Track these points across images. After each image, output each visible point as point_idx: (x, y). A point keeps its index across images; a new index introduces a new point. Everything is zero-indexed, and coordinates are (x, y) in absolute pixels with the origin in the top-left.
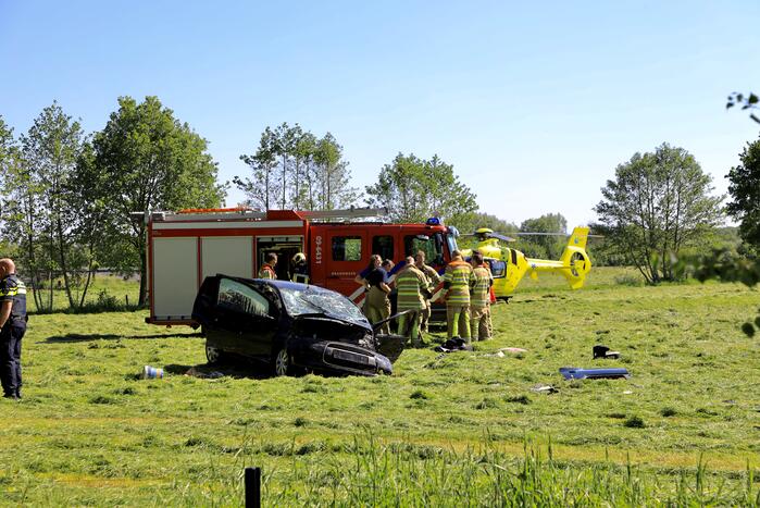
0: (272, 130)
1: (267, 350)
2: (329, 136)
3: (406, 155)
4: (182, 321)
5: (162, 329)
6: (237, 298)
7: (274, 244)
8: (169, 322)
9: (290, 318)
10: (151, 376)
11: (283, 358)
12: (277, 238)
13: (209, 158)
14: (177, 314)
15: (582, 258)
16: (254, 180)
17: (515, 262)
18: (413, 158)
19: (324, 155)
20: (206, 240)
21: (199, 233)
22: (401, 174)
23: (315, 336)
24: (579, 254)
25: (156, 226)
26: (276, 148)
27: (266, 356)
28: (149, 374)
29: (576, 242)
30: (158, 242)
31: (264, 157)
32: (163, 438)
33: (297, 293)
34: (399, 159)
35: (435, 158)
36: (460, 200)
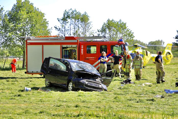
0: (67, 11)
1: (65, 82)
2: (86, 13)
3: (111, 20)
4: (37, 73)
5: (30, 75)
6: (56, 65)
7: (68, 48)
8: (32, 73)
9: (73, 72)
10: (27, 90)
11: (71, 85)
12: (68, 46)
13: (46, 20)
14: (35, 71)
15: (170, 54)
16: (61, 27)
17: (147, 55)
18: (113, 20)
19: (84, 19)
20: (45, 46)
21: (42, 44)
22: (109, 25)
23: (81, 78)
24: (169, 52)
25: (28, 41)
26: (68, 17)
27: (65, 84)
28: (26, 90)
29: (168, 48)
30: (29, 47)
31: (64, 19)
32: (31, 111)
33: (75, 64)
34: (108, 20)
35: (120, 21)
36: (129, 34)
